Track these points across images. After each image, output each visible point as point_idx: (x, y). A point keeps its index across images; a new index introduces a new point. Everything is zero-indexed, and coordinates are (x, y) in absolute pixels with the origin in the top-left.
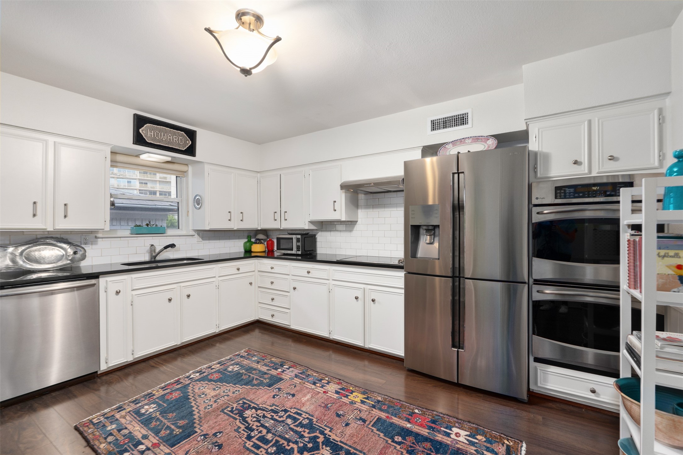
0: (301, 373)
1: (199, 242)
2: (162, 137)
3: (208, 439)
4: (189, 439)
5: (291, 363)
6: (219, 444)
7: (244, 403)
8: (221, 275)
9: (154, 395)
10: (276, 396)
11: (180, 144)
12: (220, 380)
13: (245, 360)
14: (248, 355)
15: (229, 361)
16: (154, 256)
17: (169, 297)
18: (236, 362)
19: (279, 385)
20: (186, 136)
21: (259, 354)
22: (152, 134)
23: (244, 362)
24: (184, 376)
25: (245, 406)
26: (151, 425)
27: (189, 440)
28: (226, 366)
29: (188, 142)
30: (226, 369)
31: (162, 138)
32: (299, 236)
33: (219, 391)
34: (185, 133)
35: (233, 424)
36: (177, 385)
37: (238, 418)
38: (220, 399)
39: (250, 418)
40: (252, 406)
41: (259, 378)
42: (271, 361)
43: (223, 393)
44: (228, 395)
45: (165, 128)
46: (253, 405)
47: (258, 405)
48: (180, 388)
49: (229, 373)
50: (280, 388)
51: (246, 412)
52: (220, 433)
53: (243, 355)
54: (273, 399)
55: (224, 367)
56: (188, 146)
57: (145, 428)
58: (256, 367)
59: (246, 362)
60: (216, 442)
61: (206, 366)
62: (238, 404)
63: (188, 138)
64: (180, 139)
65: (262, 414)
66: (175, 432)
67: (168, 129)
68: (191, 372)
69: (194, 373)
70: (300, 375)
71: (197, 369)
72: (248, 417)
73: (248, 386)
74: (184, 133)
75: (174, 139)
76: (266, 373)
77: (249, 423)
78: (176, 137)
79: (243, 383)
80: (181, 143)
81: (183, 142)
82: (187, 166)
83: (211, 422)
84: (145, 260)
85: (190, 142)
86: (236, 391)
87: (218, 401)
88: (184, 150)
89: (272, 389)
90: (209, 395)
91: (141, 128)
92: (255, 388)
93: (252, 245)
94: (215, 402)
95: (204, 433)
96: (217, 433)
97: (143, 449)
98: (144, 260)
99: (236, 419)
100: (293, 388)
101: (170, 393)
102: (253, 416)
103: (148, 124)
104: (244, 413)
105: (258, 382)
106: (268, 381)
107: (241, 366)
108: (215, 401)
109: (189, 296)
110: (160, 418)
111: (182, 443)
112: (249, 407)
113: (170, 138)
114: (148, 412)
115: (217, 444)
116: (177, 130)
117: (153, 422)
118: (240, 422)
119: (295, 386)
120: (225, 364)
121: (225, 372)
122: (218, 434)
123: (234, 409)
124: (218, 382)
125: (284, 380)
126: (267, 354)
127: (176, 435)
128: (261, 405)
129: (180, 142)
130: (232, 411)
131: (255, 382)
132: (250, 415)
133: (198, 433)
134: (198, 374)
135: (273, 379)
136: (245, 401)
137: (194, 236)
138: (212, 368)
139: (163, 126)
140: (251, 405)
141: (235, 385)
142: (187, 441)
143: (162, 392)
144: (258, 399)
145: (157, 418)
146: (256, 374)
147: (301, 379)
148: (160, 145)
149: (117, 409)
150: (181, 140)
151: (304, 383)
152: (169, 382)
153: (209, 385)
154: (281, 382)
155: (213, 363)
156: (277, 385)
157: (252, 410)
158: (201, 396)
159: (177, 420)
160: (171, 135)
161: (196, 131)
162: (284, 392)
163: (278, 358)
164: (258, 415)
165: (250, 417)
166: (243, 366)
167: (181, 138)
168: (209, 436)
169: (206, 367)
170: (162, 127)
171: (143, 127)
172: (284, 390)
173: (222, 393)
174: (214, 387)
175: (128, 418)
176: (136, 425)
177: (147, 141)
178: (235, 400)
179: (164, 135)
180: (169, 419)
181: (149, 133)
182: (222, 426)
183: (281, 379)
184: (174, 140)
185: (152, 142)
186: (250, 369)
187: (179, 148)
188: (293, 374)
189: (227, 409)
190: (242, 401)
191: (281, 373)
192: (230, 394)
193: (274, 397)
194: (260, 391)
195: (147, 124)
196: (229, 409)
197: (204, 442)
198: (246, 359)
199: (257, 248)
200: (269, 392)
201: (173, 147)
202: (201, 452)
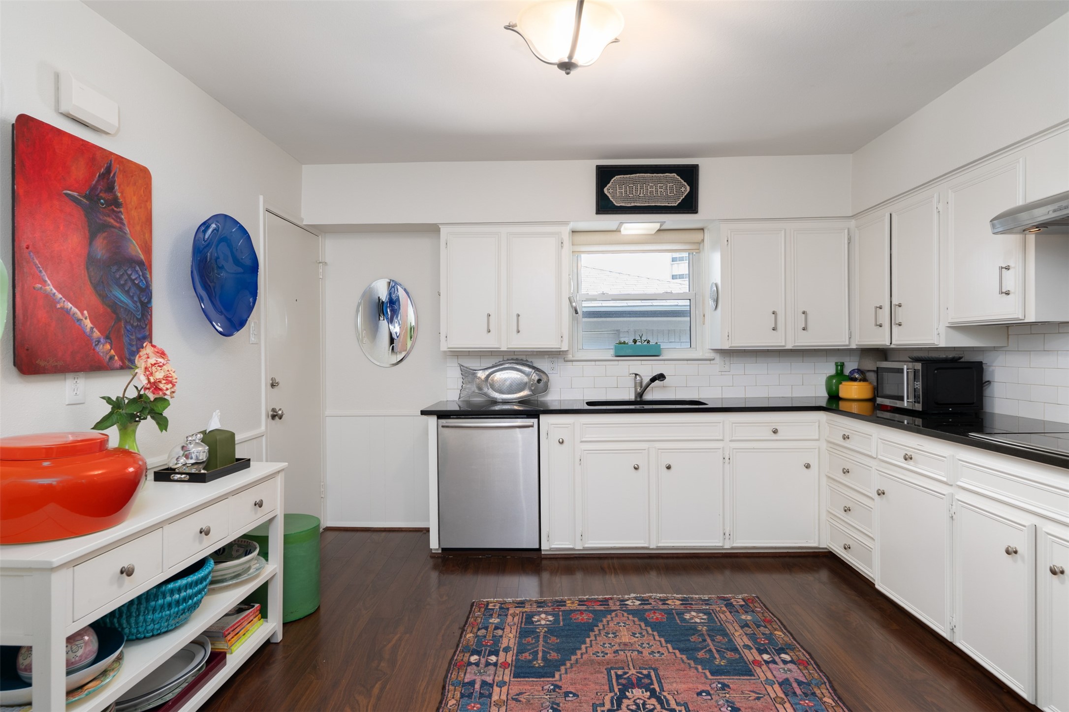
0: (800, 683)
1: (723, 373)
2: (639, 191)
3: (555, 693)
4: (538, 679)
5: (804, 655)
6: (559, 708)
7: (648, 676)
8: (733, 438)
9: (565, 605)
10: (704, 694)
11: (669, 197)
12: (656, 626)
13: (728, 614)
14: (742, 606)
15: (701, 603)
16: (639, 393)
17: (634, 463)
18: (711, 608)
19: (733, 679)
20: (680, 179)
21: (763, 613)
22: (623, 191)
23: (722, 616)
24: (620, 596)
25: (647, 681)
26: (525, 640)
27: (537, 681)
28: (688, 608)
29: (683, 189)
30: (683, 614)
31: (638, 193)
32: (918, 366)
33: (637, 639)
34: (677, 175)
35: (601, 695)
36: (601, 605)
37: (616, 690)
38: (626, 652)
39: (630, 701)
40: (652, 687)
41: (714, 651)
42: (771, 634)
43: (639, 645)
44: (640, 652)
45: (644, 175)
46: (656, 686)
47: (662, 689)
48: (599, 611)
49: (678, 622)
50: (728, 686)
51: (634, 690)
52: (575, 695)
53: (734, 603)
54: (695, 696)
55: (683, 608)
56: (683, 197)
57: (517, 639)
58: (733, 631)
59: (726, 616)
60: (558, 704)
61: (661, 595)
62: (637, 672)
63: (683, 181)
64: (668, 187)
65: (652, 707)
66: (535, 663)
67: (649, 175)
68: (633, 595)
69: (636, 598)
70: (795, 685)
71: (645, 595)
72: (629, 699)
73: (681, 654)
74: (675, 174)
75: (659, 190)
76: (735, 650)
77: (620, 707)
78: (662, 185)
79: (682, 645)
80: (671, 195)
81: (675, 191)
82: (702, 231)
83: (581, 675)
84: (631, 398)
85: (688, 188)
86: (659, 652)
87: (621, 653)
88: (676, 205)
89: (713, 679)
90: (620, 639)
91: (606, 186)
92: (689, 663)
93: (841, 383)
94: (616, 652)
95: (559, 684)
96: (571, 693)
97: (492, 662)
98: (628, 398)
99: (611, 690)
100: (750, 699)
101: (581, 612)
102: (638, 701)
103: (616, 177)
104: (630, 690)
105: (705, 656)
106: (722, 664)
107: (711, 619)
108: (617, 650)
109: (669, 468)
110: (541, 637)
111: (527, 679)
112: (648, 688)
113: (651, 189)
114: (539, 623)
115: (555, 706)
116: (662, 173)
117: (530, 637)
118: (612, 698)
119: (758, 698)
120: (692, 604)
121: (677, 617)
122: (571, 695)
123: (625, 676)
124: (650, 626)
125: (753, 678)
126: (778, 619)
127: (533, 667)
128: (665, 694)
129: (669, 192)
130: (618, 677)
131: (701, 654)
132: (635, 698)
133: (554, 679)
134: (638, 603)
135: (735, 665)
136: (653, 674)
137: (713, 359)
138: (666, 602)
139: (640, 173)
140: (653, 685)
141: (666, 644)
142: (535, 681)
143: (575, 606)
144: (673, 682)
145: (539, 634)
146: (718, 642)
147: (784, 692)
148: (636, 206)
149: (518, 603)
150: (671, 188)
151: (782, 703)
152: (596, 597)
153: (635, 624)
154: (742, 677)
155: (675, 595)
156: (729, 679)
157: (646, 692)
158: (609, 634)
159: (552, 650)
160: (653, 185)
161: (698, 165)
162: (728, 696)
163: (791, 635)
164: (644, 704)
165: (633, 700)
166: (714, 620)
167: (670, 184)
168: (559, 691)
169: (660, 597)
170: (638, 175)
171: (609, 183)
172: (731, 692)
173: (637, 645)
174: (638, 630)
175: (516, 619)
176: (514, 631)
177: (616, 205)
178: (642, 664)
179: (642, 188)
180: (548, 643)
181: (618, 190)
182: (586, 689)
183: (749, 673)
184: (659, 193)
185: (624, 205)
186: (717, 630)
187: (667, 205)
188: (781, 676)
189: (616, 671)
190: (648, 672)
191: (763, 663)
192: (646, 653)
193: (699, 694)
194: (692, 673)
195: (614, 177)
196: (620, 672)
197: (547, 695)
198: (730, 612)
199: (852, 390)
200: (704, 681)
201: (656, 204)
202: (532, 704)
